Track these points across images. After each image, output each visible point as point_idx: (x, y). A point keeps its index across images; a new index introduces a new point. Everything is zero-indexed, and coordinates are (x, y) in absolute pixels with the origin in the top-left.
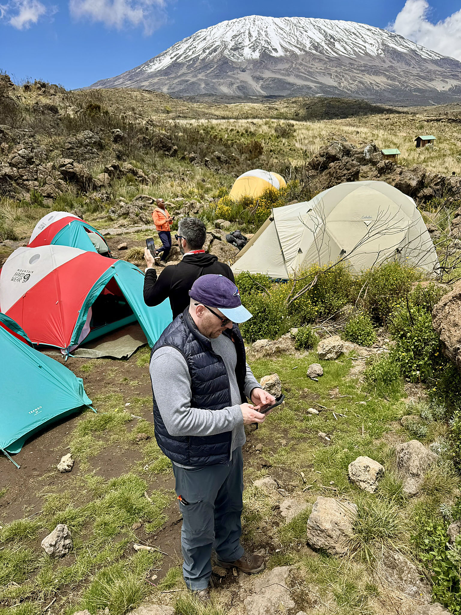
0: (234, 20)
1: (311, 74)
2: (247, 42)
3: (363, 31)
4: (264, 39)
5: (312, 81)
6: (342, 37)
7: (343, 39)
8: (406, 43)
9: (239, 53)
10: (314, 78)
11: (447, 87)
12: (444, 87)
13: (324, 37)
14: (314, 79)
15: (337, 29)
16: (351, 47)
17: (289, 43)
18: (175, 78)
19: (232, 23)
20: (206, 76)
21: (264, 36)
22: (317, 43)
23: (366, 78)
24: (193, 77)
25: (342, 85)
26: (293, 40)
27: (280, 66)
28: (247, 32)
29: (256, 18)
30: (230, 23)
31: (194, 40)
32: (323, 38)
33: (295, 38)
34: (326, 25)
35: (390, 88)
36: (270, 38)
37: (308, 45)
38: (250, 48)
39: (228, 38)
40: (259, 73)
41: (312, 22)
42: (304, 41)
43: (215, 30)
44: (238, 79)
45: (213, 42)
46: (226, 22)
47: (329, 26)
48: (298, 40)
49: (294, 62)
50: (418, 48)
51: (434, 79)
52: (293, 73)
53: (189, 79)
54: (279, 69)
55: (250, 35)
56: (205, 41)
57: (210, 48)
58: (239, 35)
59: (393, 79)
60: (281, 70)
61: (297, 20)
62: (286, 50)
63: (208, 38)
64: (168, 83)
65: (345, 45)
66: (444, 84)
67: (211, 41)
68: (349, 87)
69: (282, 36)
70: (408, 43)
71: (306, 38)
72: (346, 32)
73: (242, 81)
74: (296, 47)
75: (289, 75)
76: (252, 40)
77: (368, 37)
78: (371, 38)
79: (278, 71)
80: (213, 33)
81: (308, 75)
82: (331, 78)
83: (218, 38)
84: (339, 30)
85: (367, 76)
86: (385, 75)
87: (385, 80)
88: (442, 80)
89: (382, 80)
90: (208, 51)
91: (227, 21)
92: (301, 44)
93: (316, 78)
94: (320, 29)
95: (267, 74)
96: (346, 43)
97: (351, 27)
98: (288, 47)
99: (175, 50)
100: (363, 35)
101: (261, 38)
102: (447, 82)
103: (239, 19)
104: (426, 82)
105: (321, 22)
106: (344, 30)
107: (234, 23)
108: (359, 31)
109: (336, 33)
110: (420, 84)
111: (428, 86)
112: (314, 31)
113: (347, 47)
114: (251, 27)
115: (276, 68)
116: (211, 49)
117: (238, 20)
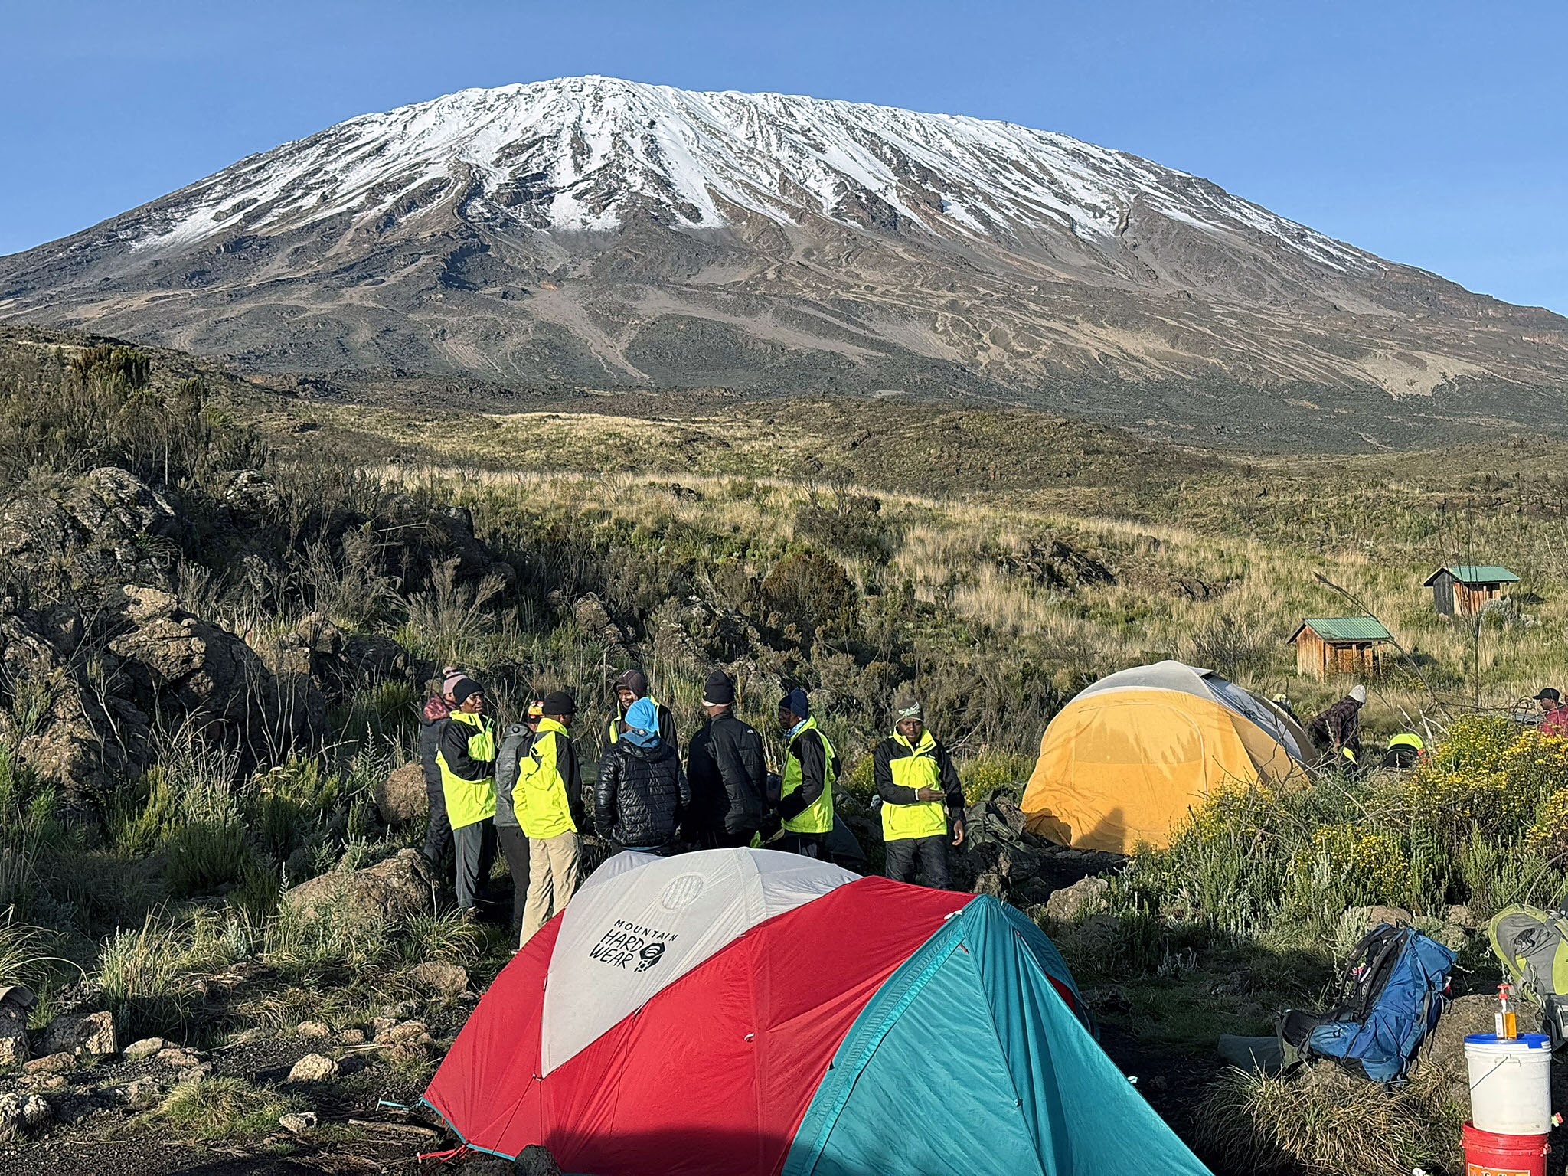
0: (511, 89)
1: (847, 310)
2: (564, 174)
3: (1053, 160)
4: (639, 166)
5: (854, 339)
6: (969, 177)
7: (973, 185)
8: (1234, 209)
9: (531, 215)
10: (862, 326)
11: (1425, 384)
12: (1411, 383)
13: (896, 172)
14: (861, 332)
15: (948, 144)
16: (1010, 214)
17: (747, 185)
18: (235, 296)
19: (502, 100)
20: (384, 296)
21: (639, 153)
22: (868, 192)
23: (1081, 337)
24: (317, 297)
25: (982, 357)
26: (766, 179)
27: (712, 274)
28: (567, 136)
29: (607, 85)
30: (491, 101)
31: (327, 154)
32: (891, 175)
33: (774, 170)
34: (899, 127)
35: (1189, 377)
36: (666, 165)
37: (829, 199)
38: (579, 196)
39: (484, 153)
40: (617, 298)
41: (844, 115)
42: (811, 182)
43: (426, 121)
44: (525, 314)
45: (417, 165)
46: (474, 94)
47: (913, 134)
48: (784, 179)
49: (771, 260)
50: (1284, 230)
51: (1367, 352)
52: (771, 303)
53: (301, 304)
54: (707, 287)
55: (580, 149)
56: (379, 161)
57: (401, 187)
58: (533, 144)
59: (1200, 343)
60: (715, 288)
61: (779, 105)
62: (737, 213)
63: (393, 149)
64: (197, 318)
65: (982, 205)
66: (1411, 373)
67: (404, 162)
68: (1012, 369)
69: (720, 162)
70: (1244, 211)
71: (821, 175)
72: (985, 159)
73: (543, 325)
74: (777, 203)
75: (751, 312)
76: (588, 168)
77: (1077, 184)
78: (1089, 186)
79: (706, 294)
80: (415, 128)
81: (834, 314)
82: (935, 330)
83: (438, 151)
84: (955, 152)
85: (1087, 327)
86: (1161, 329)
87: (1162, 345)
88: (1399, 356)
89: (1151, 346)
90: (389, 199)
91: (482, 91)
92: (802, 193)
93: (872, 326)
94: (875, 145)
95: (655, 304)
96: (987, 199)
97: (1004, 143)
98: (744, 203)
99: (239, 185)
100: (1056, 173)
101: (626, 163)
102: (1422, 365)
103: (533, 85)
104: (1337, 362)
105: (880, 119)
106: (979, 154)
107: (509, 98)
108: (1041, 157)
109: (944, 160)
110: (1310, 367)
111: (1344, 377)
112: (853, 147)
113: (995, 215)
114: (584, 119)
115: (693, 280)
116: (403, 192)
117: (527, 90)
